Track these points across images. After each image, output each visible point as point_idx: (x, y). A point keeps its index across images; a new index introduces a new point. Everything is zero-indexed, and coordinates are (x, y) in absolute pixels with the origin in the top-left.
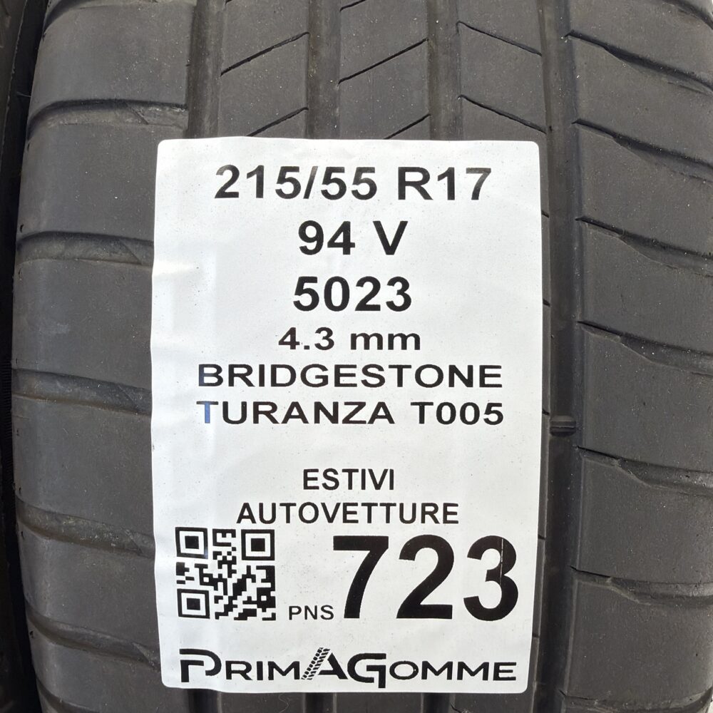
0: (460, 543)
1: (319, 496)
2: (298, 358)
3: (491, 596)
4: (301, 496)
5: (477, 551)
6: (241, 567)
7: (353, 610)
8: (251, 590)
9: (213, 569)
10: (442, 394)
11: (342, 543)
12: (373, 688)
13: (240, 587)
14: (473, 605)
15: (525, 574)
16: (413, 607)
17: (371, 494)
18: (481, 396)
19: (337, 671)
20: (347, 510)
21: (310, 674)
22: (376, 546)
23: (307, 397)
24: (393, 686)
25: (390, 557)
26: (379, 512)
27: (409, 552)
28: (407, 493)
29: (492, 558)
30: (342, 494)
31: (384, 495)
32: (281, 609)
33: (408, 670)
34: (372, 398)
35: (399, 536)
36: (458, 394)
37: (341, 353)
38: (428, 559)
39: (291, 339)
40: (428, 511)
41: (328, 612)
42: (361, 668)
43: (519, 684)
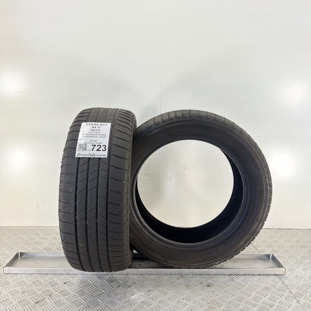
0: (102, 145)
1: (91, 142)
2: (91, 134)
3: (104, 149)
4: (89, 142)
5: (103, 146)
6: (84, 147)
7: (93, 150)
8: (84, 148)
9: (81, 147)
10: (102, 136)
11: (92, 145)
12: (94, 157)
13: (83, 148)
14: (103, 150)
15: (107, 148)
16: (98, 150)
17: (95, 142)
18: (104, 136)
19: (91, 155)
20: (93, 143)
21: (88, 155)
22: (95, 145)
23: (91, 136)
24: (95, 157)
25: (96, 146)
26: (95, 143)
27: (98, 146)
28: (98, 142)
29: (104, 146)
30: (93, 142)
31: (96, 142)
32: (86, 150)
33: (96, 155)
34: (96, 136)
35: (97, 145)
36: (103, 136)
37: (94, 133)
38: (99, 147)
39: (90, 132)
40: (99, 143)
41: (90, 150)
42: (93, 155)
43: (106, 157)
